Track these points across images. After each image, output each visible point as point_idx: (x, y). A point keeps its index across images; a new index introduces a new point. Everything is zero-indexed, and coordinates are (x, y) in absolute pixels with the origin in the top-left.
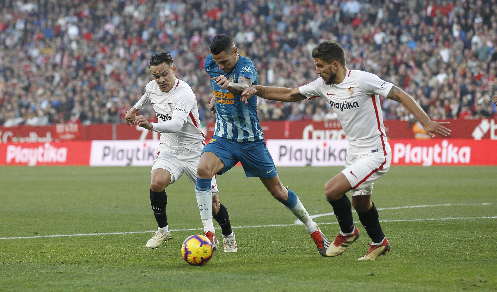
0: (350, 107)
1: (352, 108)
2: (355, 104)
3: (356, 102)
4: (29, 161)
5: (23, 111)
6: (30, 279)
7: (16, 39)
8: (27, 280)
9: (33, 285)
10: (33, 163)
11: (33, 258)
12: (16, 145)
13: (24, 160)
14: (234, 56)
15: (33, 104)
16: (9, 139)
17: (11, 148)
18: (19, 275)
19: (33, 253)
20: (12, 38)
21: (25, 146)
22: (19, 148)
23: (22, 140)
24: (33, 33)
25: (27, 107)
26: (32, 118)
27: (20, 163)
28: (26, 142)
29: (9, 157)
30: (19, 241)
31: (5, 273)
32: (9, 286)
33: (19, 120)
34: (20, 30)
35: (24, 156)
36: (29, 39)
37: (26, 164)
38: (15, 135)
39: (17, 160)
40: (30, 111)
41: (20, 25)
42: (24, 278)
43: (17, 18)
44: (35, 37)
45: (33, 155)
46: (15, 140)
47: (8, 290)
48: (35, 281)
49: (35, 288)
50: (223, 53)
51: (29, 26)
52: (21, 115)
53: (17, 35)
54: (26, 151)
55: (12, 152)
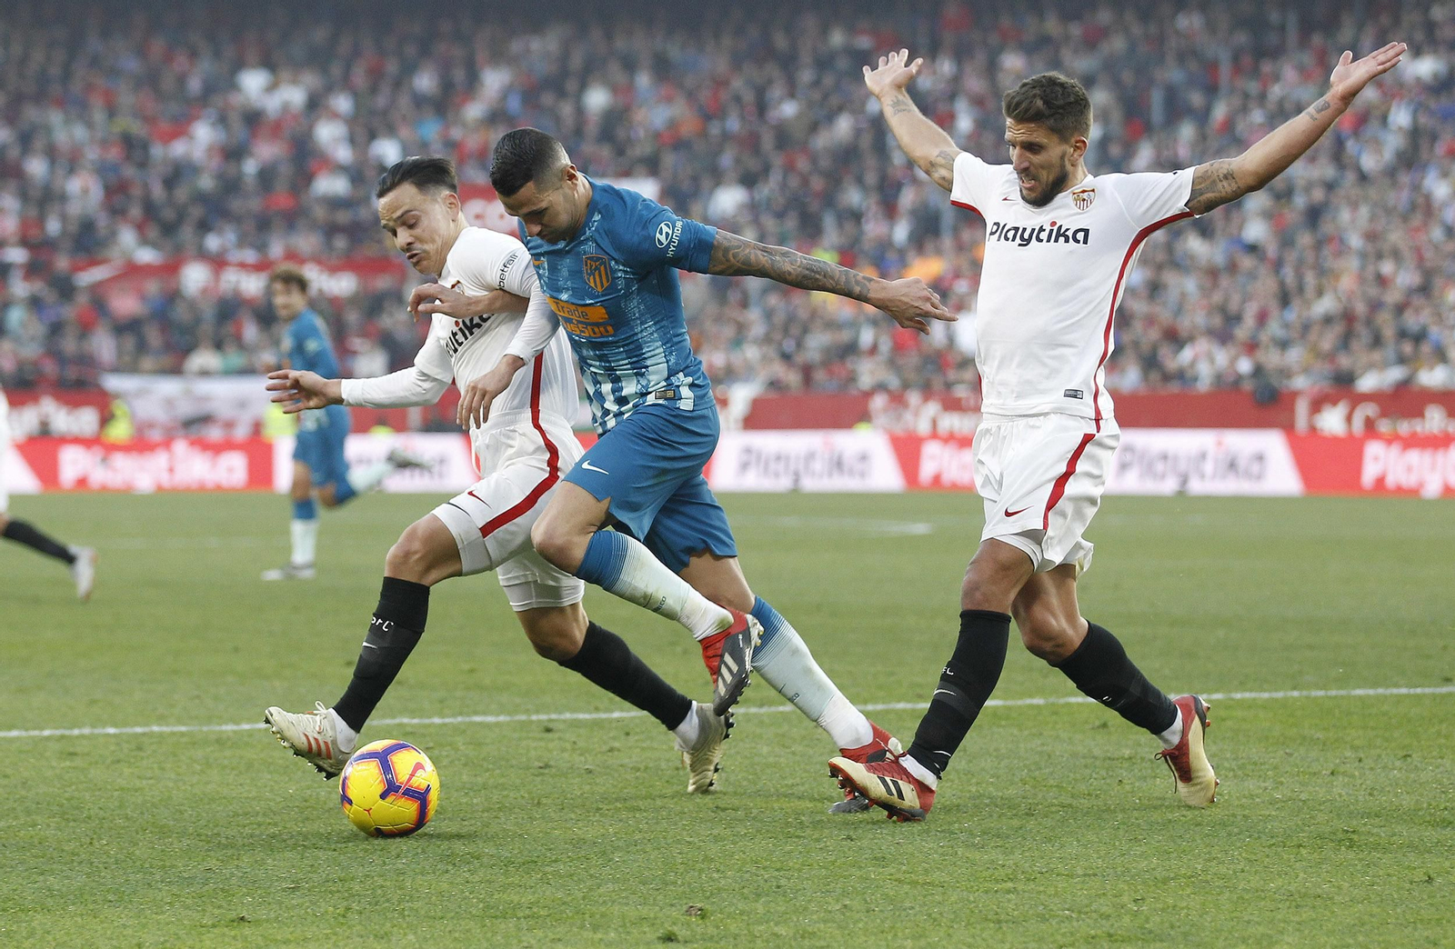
0: (1062, 239)
1: (1067, 241)
2: (1080, 236)
3: (1086, 232)
4: (1421, 485)
5: (1407, 348)
6: (1434, 804)
7: (1388, 154)
8: (1425, 805)
9: (1444, 820)
10: (1432, 488)
11: (1440, 747)
12: (1390, 440)
13: (1408, 480)
14: (567, 191)
15: (1434, 331)
16: (1370, 424)
17: (1374, 450)
18: (1402, 793)
19: (1439, 733)
20: (1379, 151)
21: (1411, 442)
22: (1395, 450)
23: (1404, 427)
24: (1434, 138)
25: (1419, 337)
26: (1432, 368)
27: (1400, 490)
28: (1414, 435)
29: (1369, 473)
30: (1399, 699)
31: (1364, 786)
32: (1377, 820)
33: (1395, 374)
34: (1400, 128)
35: (1409, 469)
36: (1424, 155)
37: (1412, 493)
38: (1385, 413)
39: (1391, 481)
40: (1426, 348)
41: (1401, 117)
42: (1417, 800)
43: (1393, 96)
44: (1440, 149)
45: (1433, 467)
46: (1384, 426)
47: (1375, 831)
48: (1446, 809)
49: (1447, 826)
50: (528, 189)
51: (1423, 120)
52: (1402, 360)
53: (1393, 143)
54: (1414, 456)
55: (1376, 459)
